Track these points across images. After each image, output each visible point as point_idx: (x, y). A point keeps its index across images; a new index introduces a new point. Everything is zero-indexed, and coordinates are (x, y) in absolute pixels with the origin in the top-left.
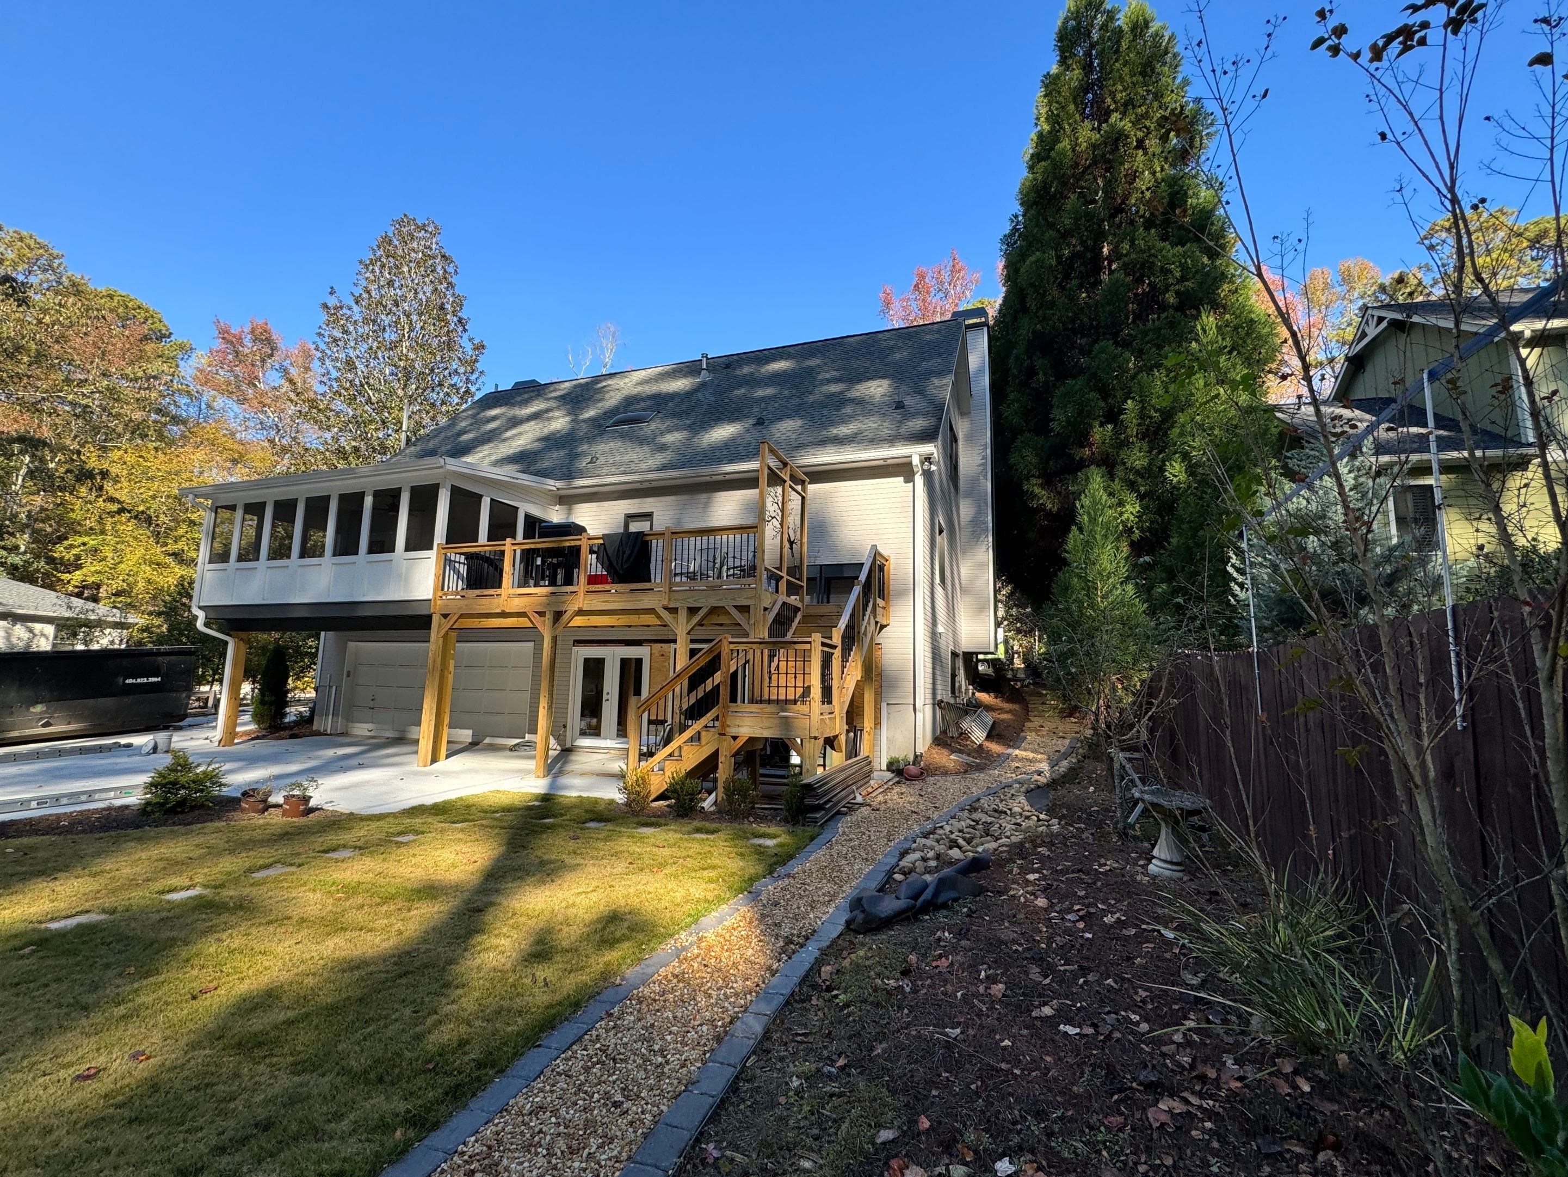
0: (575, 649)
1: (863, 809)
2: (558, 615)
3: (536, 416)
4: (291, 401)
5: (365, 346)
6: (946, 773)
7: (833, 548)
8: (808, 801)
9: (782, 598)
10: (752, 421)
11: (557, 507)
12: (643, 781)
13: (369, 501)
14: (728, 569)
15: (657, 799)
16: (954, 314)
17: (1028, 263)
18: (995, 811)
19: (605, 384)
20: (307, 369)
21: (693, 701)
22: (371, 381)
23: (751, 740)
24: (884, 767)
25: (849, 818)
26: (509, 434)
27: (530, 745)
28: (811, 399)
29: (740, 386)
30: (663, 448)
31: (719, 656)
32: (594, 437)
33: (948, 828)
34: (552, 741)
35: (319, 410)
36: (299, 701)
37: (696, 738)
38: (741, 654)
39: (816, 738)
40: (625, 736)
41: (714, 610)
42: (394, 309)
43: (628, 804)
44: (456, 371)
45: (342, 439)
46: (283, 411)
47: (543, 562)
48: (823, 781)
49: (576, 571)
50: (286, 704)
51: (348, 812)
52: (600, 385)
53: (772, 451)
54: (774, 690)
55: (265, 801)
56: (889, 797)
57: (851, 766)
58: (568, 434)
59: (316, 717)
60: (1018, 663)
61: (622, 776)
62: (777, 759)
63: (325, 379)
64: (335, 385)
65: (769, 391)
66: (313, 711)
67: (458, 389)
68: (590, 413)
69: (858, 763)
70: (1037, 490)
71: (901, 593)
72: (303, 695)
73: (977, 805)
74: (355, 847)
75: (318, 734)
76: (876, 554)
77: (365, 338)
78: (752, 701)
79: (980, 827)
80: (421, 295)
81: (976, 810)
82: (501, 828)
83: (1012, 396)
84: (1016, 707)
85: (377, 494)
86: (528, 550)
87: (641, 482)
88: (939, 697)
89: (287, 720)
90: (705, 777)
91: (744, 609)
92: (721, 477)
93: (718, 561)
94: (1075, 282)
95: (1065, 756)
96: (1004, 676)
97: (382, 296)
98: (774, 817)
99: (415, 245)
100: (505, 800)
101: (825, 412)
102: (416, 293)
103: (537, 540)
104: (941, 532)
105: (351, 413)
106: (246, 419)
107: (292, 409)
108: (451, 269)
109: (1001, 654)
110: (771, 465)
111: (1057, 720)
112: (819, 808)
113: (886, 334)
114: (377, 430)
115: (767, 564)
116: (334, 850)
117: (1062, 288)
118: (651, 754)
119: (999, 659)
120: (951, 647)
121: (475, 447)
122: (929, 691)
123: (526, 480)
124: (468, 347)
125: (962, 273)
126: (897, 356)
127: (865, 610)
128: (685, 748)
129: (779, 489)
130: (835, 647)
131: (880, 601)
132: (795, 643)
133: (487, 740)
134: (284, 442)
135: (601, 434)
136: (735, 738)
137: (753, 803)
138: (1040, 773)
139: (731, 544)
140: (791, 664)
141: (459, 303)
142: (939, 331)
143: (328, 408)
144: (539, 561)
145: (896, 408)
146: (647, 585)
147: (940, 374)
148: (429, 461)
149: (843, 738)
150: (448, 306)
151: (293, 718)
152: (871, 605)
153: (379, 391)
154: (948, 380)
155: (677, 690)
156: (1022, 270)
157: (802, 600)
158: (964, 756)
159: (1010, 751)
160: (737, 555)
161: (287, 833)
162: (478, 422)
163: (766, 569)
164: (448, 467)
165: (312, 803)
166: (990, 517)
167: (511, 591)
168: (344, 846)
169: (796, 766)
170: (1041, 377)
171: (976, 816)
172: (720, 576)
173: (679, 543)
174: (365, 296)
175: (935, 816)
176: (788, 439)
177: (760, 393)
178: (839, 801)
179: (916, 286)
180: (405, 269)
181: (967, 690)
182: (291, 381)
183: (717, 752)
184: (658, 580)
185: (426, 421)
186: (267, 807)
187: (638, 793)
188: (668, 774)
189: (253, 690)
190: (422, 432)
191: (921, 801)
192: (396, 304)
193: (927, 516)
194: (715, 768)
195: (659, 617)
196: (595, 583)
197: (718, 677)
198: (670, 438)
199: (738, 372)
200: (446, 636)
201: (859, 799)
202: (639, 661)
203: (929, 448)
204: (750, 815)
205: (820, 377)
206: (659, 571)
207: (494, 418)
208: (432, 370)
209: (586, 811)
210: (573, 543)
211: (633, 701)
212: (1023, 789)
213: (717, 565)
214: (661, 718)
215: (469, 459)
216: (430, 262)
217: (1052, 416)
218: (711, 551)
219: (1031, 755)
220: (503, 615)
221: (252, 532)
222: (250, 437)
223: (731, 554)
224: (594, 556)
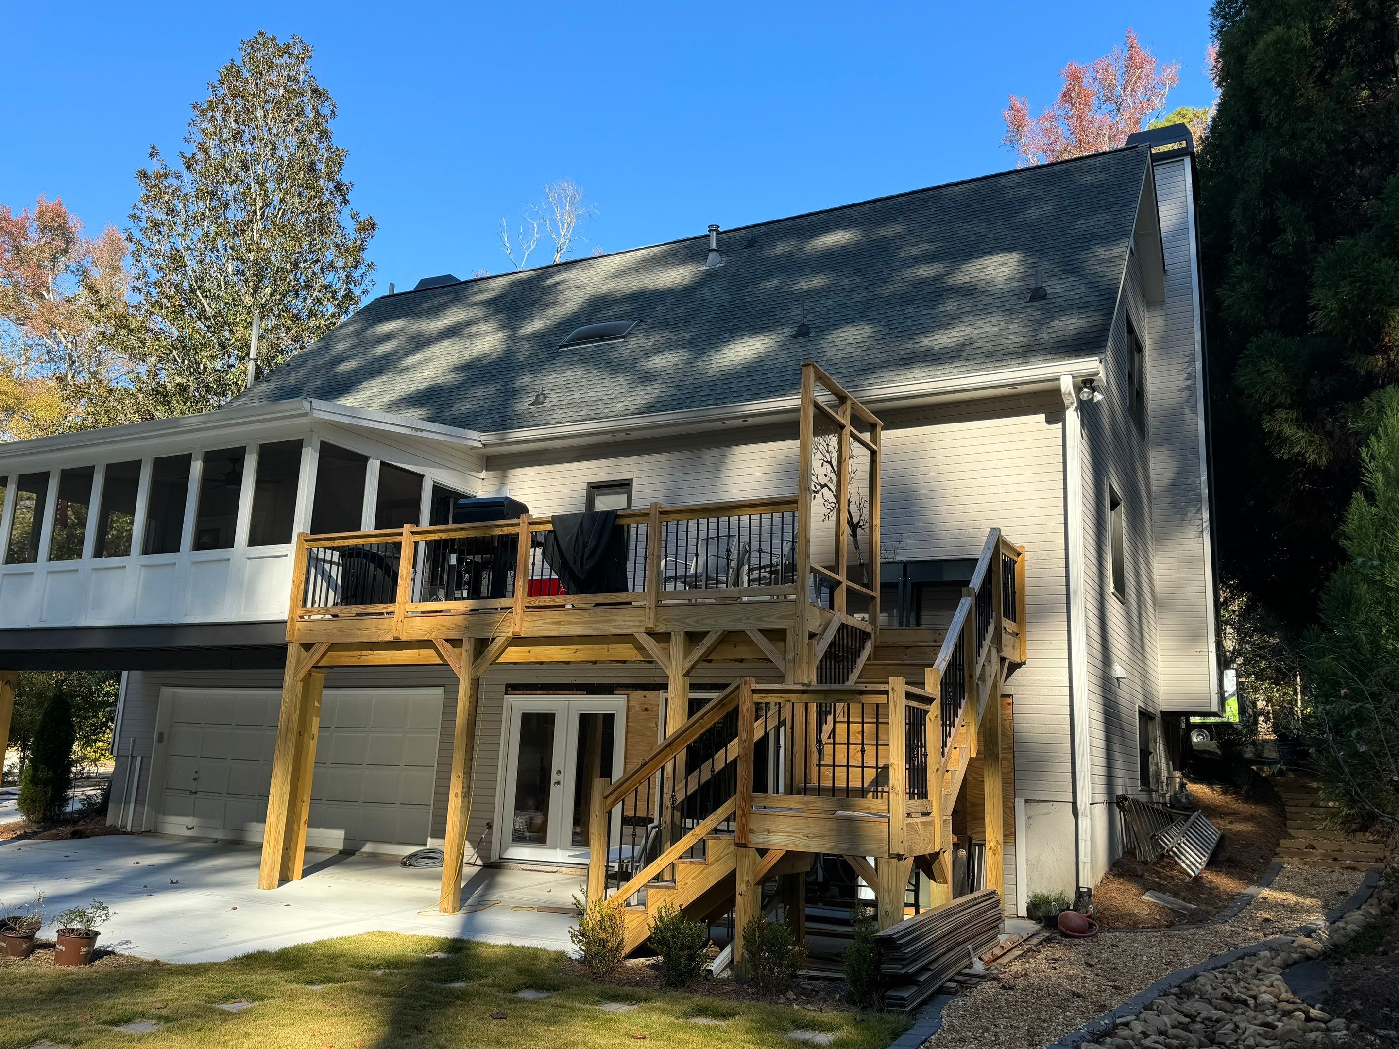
0: (509, 699)
1: (986, 986)
2: (482, 645)
3: (452, 332)
4: (91, 318)
5: (199, 232)
6: (1134, 925)
7: (928, 535)
8: (888, 968)
9: (840, 616)
10: (788, 331)
11: (484, 474)
12: (611, 922)
13: (197, 468)
14: (750, 570)
15: (634, 954)
16: (1133, 137)
17: (1261, 45)
18: (1226, 998)
19: (558, 278)
20: (116, 269)
21: (693, 787)
22: (207, 285)
23: (790, 856)
24: (1023, 912)
25: (959, 1001)
26: (410, 361)
27: (433, 856)
28: (886, 290)
29: (770, 274)
30: (648, 377)
31: (735, 711)
32: (541, 363)
33: (1138, 1027)
34: (469, 853)
35: (131, 331)
36: (87, 779)
37: (698, 851)
38: (773, 710)
39: (899, 857)
40: (586, 843)
41: (729, 637)
42: (242, 174)
43: (586, 961)
44: (331, 264)
45: (163, 374)
46: (79, 333)
47: (460, 561)
48: (914, 932)
49: (510, 574)
50: (66, 783)
51: (151, 959)
52: (550, 282)
53: (821, 378)
54: (827, 772)
55: (30, 937)
56: (1031, 965)
57: (963, 907)
58: (500, 360)
59: (111, 806)
60: (1265, 731)
61: (578, 912)
62: (835, 890)
63: (139, 284)
64: (154, 292)
65: (817, 281)
66: (106, 796)
67: (334, 293)
68: (535, 325)
69: (975, 902)
70: (1289, 430)
71: (1044, 611)
72: (93, 769)
73: (1192, 986)
74: (160, 1018)
75: (114, 831)
76: (999, 543)
77: (198, 219)
78: (791, 789)
79: (1198, 1026)
80: (281, 152)
81: (1189, 994)
82: (384, 994)
83: (1238, 270)
84: (1261, 810)
85: (210, 458)
86: (437, 542)
87: (612, 432)
88: (1119, 791)
89: (68, 809)
90: (713, 918)
91: (777, 636)
92: (739, 422)
93: (734, 556)
94: (1347, 73)
95: (1357, 902)
96: (1239, 755)
97: (225, 156)
98: (830, 994)
99: (274, 77)
100: (391, 949)
101: (910, 310)
102: (274, 148)
103: (450, 526)
104: (1114, 505)
105: (176, 333)
106: (28, 347)
107: (91, 331)
108: (326, 110)
109: (1232, 712)
110: (820, 400)
111: (1341, 836)
112: (908, 980)
113: (1014, 177)
114: (213, 357)
115: (815, 561)
116: (128, 1021)
117: (1323, 82)
118: (624, 876)
119: (1229, 725)
120: (1139, 703)
121: (360, 381)
122: (1100, 780)
123: (436, 432)
124: (350, 226)
125: (1147, 67)
126: (1034, 213)
127: (981, 637)
128: (680, 867)
129: (833, 440)
130: (930, 701)
131: (1007, 624)
132: (862, 692)
133: (368, 848)
134: (79, 380)
135: (552, 358)
136: (762, 852)
137: (793, 966)
138: (1309, 932)
139: (755, 529)
140: (855, 728)
141: (337, 161)
142: (1105, 169)
143: (143, 328)
144: (453, 560)
145: (1032, 299)
146: (621, 597)
147: (1110, 238)
148: (288, 406)
149: (947, 859)
150: (321, 166)
151: (78, 806)
152: (991, 629)
153: (218, 298)
154: (1122, 250)
155: (669, 768)
156: (1251, 58)
157: (873, 621)
158: (1167, 897)
159: (1251, 890)
160: (766, 546)
161: (60, 991)
162: (362, 342)
163: (813, 570)
164: (317, 415)
165: (100, 943)
166: (1204, 478)
167: (412, 607)
168: (143, 1015)
169: (867, 903)
170: (1290, 236)
171: (1190, 1006)
172: (737, 582)
173: (672, 529)
174: (201, 156)
175: (1116, 1003)
176: (849, 358)
177: (803, 285)
178: (943, 970)
179: (1067, 95)
180: (259, 113)
181: (1170, 778)
182: (92, 289)
183: (732, 875)
184: (639, 589)
185: (286, 342)
186: (33, 946)
187: (603, 943)
188: (653, 910)
189: (22, 761)
190: (280, 359)
191: (1090, 975)
192: (245, 167)
193: (1089, 477)
194: (731, 903)
195: (640, 648)
196: (540, 594)
197: (734, 749)
198: (658, 362)
199: (767, 253)
200: (307, 680)
201: (979, 967)
202: (609, 720)
203: (1090, 365)
204: (788, 988)
205: (902, 254)
206: (640, 574)
207: (388, 337)
208: (296, 265)
209: (520, 971)
210: (506, 531)
211: (598, 786)
212: (1278, 961)
213: (734, 564)
214: (641, 814)
215: (348, 401)
216: (295, 101)
217: (1312, 302)
218: (723, 542)
219: (1291, 898)
220: (398, 644)
221: (30, 516)
222: (31, 373)
223: (755, 546)
224: (539, 551)
